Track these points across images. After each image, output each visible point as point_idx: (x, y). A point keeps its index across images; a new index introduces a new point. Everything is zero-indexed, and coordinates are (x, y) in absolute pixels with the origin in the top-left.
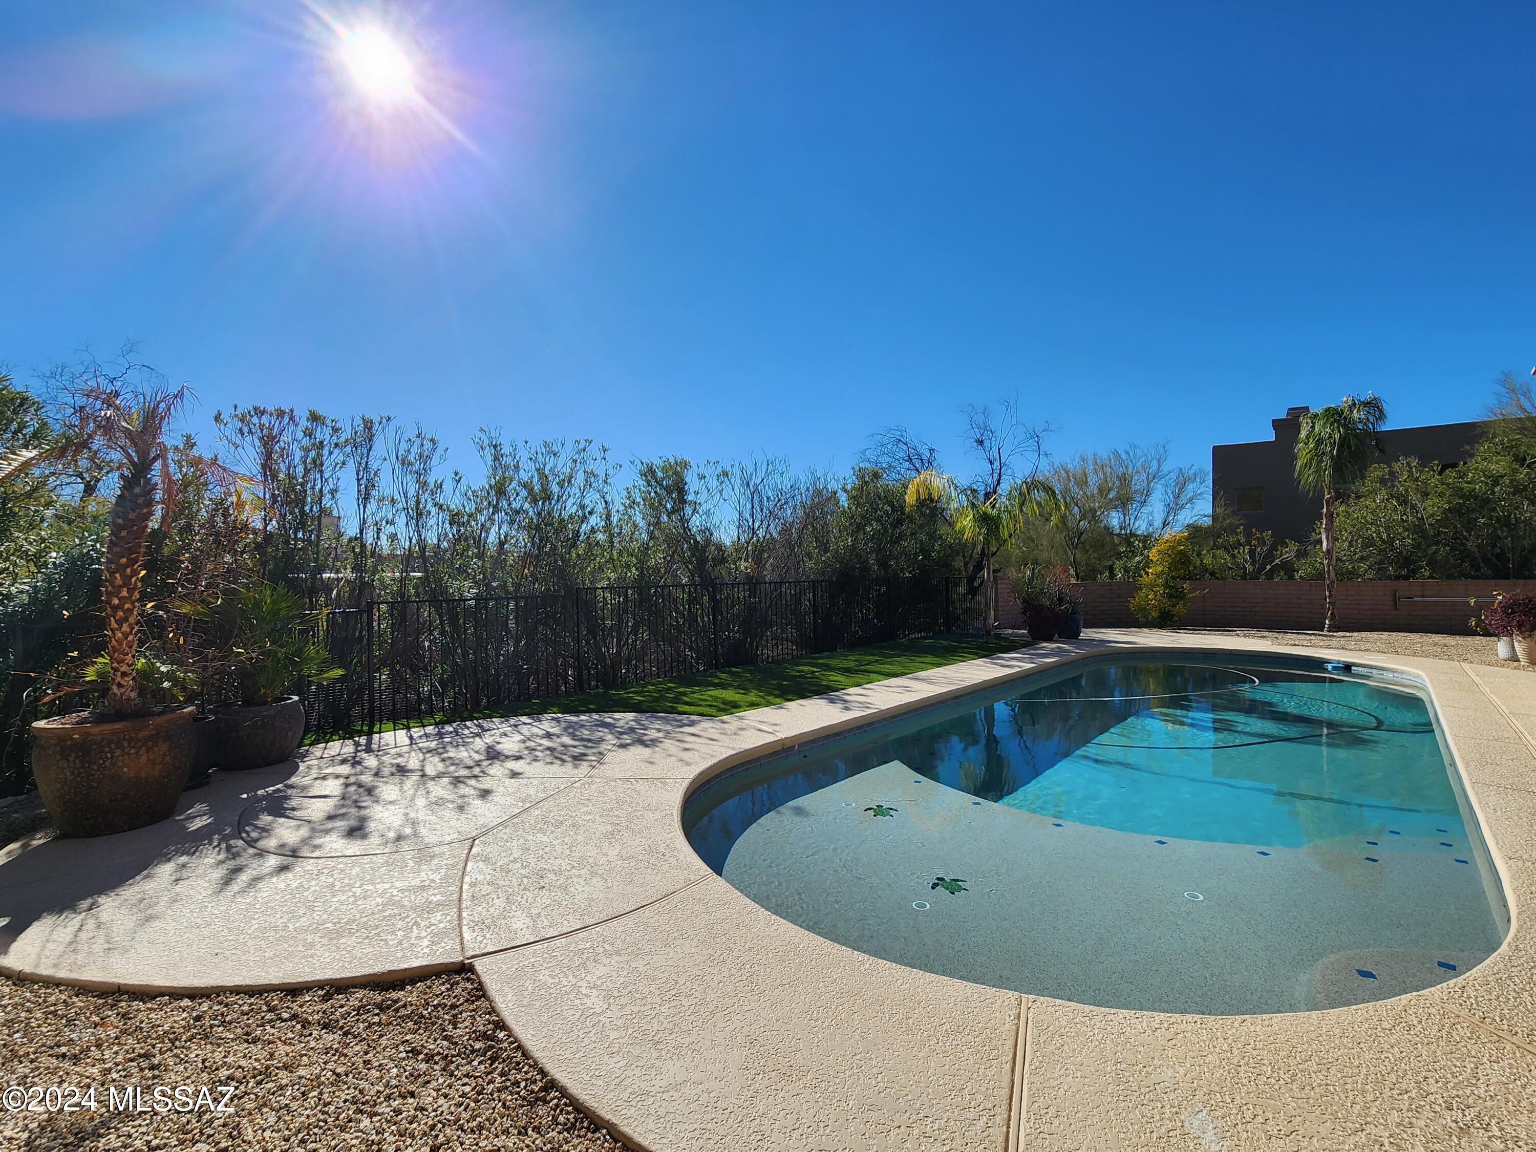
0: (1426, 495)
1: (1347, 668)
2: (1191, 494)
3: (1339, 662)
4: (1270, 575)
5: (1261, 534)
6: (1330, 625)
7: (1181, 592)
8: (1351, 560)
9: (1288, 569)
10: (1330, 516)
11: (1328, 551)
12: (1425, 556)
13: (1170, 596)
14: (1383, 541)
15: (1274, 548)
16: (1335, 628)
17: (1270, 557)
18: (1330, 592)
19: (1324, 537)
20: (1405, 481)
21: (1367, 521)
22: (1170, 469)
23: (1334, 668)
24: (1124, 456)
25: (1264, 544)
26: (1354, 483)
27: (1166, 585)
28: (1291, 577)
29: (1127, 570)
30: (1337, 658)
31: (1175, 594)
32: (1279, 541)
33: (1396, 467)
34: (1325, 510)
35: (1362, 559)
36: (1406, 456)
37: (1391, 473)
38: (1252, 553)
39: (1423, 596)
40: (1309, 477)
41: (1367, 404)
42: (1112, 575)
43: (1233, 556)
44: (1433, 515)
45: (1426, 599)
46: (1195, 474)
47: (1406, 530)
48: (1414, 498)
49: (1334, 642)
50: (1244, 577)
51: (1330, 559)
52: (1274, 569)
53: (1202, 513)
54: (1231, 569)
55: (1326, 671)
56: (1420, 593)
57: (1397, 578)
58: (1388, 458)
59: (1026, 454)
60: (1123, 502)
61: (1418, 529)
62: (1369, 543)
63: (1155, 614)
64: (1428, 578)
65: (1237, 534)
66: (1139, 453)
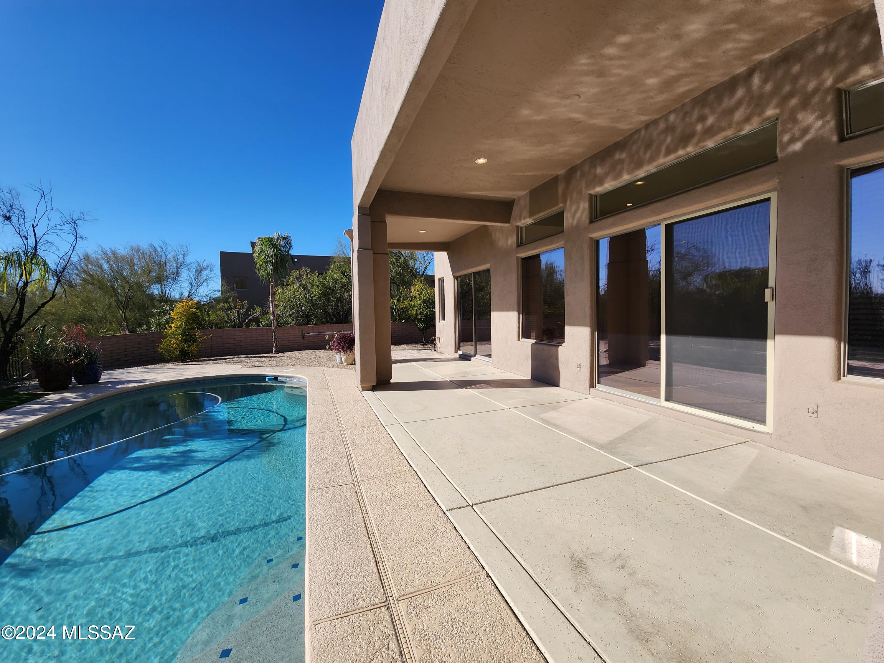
0: (313, 286)
1: (276, 378)
2: (205, 278)
3: (272, 375)
4: (248, 325)
5: (242, 302)
6: (275, 350)
7: (194, 338)
8: (286, 317)
9: (257, 321)
10: (274, 294)
11: (273, 312)
12: (313, 314)
13: (186, 341)
14: (298, 307)
15: (248, 310)
16: (277, 352)
17: (247, 315)
18: (275, 333)
19: (271, 305)
20: (305, 279)
21: (291, 298)
22: (192, 261)
23: (269, 379)
24: (159, 249)
25: (243, 308)
26: (286, 278)
27: (183, 334)
28: (258, 326)
29: (159, 325)
30: (271, 374)
31: (189, 339)
32: (251, 307)
33: (302, 271)
34: (271, 291)
35: (290, 315)
36: (305, 267)
37: (300, 275)
38: (238, 312)
39: (313, 333)
40: (262, 273)
41: (284, 238)
42: (149, 328)
43: (228, 315)
44: (316, 295)
45: (315, 334)
46: (207, 266)
47: (306, 302)
48: (309, 287)
49: (274, 361)
50: (234, 326)
51: (274, 317)
52: (250, 321)
53: (214, 289)
54: (227, 321)
55: (265, 382)
56: (312, 331)
57: (304, 324)
58: (299, 268)
59: (63, 235)
60: (161, 280)
61: (311, 301)
62: (292, 307)
63: (177, 353)
64: (315, 324)
65: (229, 302)
66: (169, 248)
